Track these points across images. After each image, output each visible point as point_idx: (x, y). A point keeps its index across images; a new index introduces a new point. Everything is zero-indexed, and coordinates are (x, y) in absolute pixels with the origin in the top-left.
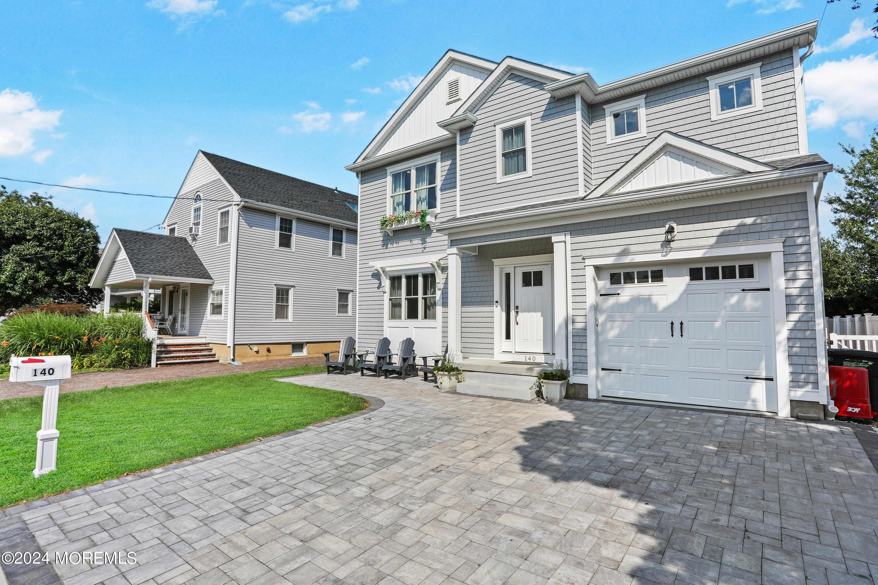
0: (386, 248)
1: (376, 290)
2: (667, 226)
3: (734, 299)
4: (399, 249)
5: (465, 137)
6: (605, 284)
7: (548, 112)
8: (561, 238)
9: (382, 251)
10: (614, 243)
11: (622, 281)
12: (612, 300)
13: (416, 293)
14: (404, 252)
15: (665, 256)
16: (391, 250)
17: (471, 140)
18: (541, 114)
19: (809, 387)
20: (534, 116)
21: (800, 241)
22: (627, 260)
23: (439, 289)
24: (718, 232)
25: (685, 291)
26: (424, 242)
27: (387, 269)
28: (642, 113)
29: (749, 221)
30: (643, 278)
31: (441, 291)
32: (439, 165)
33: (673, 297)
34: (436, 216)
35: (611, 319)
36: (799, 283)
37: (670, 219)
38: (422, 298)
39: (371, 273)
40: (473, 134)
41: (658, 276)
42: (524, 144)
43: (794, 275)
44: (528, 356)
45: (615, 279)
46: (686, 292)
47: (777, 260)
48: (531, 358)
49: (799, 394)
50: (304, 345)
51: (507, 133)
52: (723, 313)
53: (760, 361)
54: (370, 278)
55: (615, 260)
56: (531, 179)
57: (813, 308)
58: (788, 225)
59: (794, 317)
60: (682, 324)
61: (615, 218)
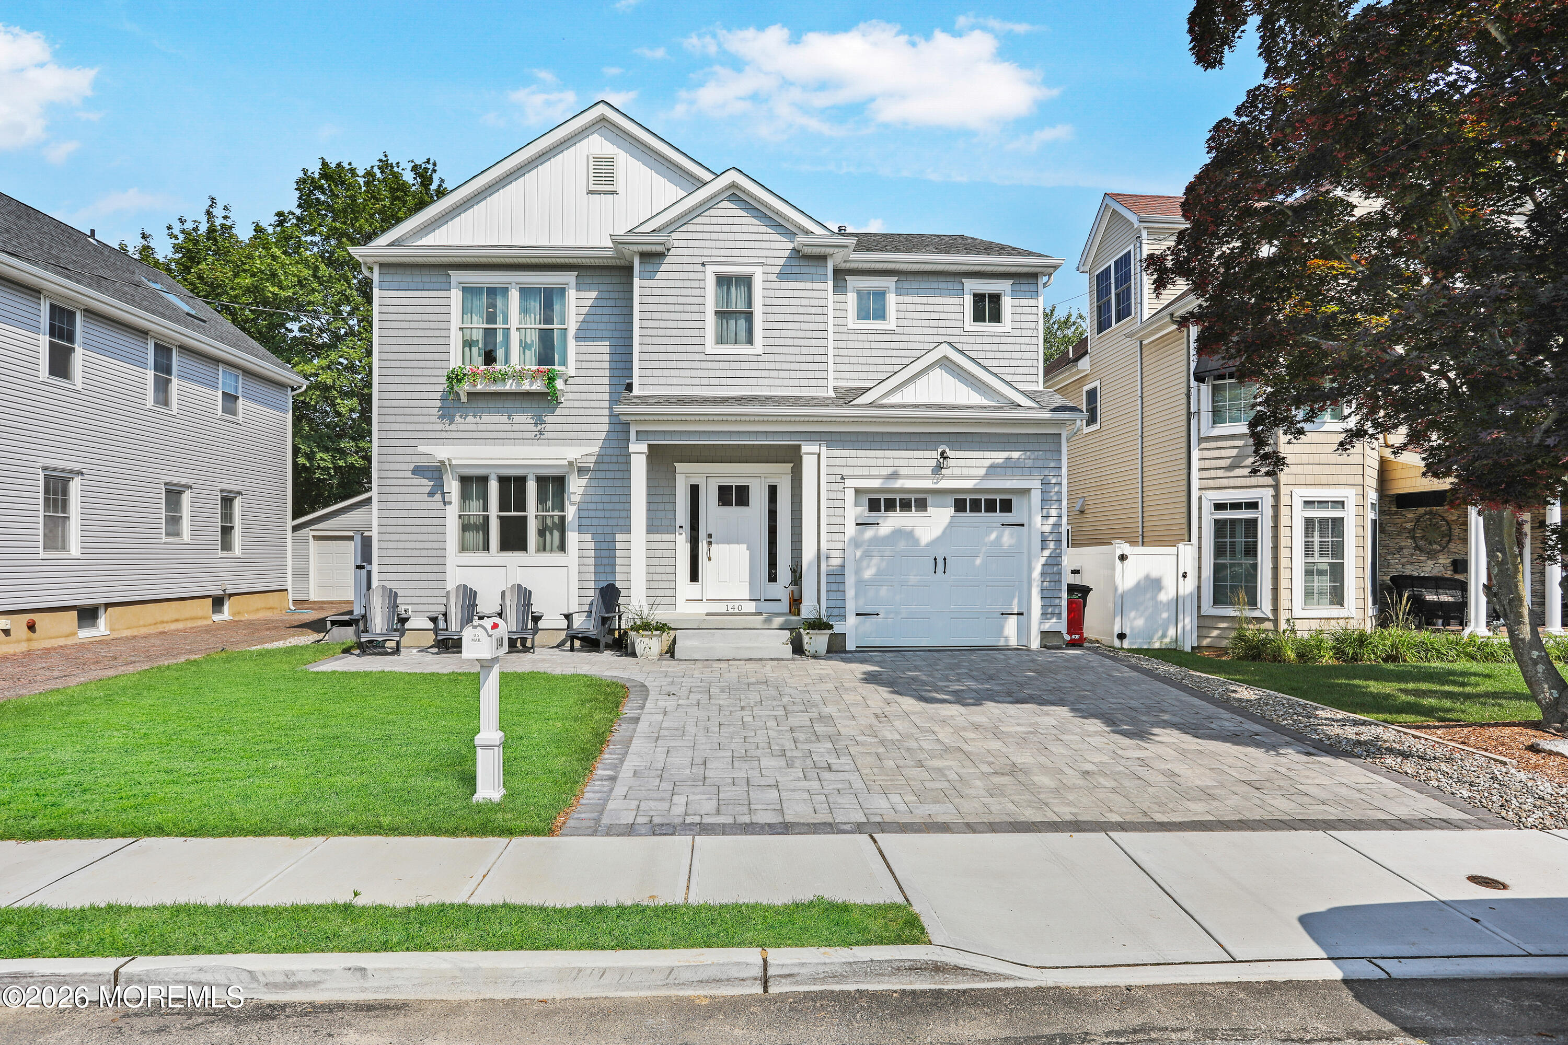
0: (450, 424)
1: (426, 498)
2: (940, 450)
3: (993, 536)
4: (481, 427)
5: (649, 267)
6: (863, 511)
7: (789, 270)
8: (814, 448)
9: (440, 427)
10: (880, 462)
11: (883, 508)
12: (869, 533)
13: (521, 506)
14: (494, 435)
15: (936, 483)
16: (462, 427)
17: (659, 275)
18: (778, 269)
19: (1054, 620)
20: (769, 269)
21: (1054, 481)
22: (899, 484)
23: (573, 504)
24: (988, 463)
25: (950, 523)
26: (539, 421)
27: (454, 462)
28: (892, 299)
29: (1015, 455)
30: (906, 505)
31: (575, 507)
32: (572, 294)
33: (937, 532)
34: (566, 381)
35: (867, 555)
36: (1052, 521)
37: (943, 443)
38: (536, 516)
39: (411, 466)
40: (663, 267)
41: (922, 505)
42: (750, 303)
43: (1048, 513)
44: (731, 605)
45: (874, 505)
46: (951, 525)
47: (1036, 496)
48: (736, 607)
49: (1048, 626)
50: (101, 611)
51: (723, 281)
52: (984, 549)
53: (1013, 598)
54: (409, 474)
55: (883, 483)
56: (760, 358)
57: (1061, 545)
58: (1046, 463)
59: (1046, 553)
60: (945, 559)
61: (882, 433)
